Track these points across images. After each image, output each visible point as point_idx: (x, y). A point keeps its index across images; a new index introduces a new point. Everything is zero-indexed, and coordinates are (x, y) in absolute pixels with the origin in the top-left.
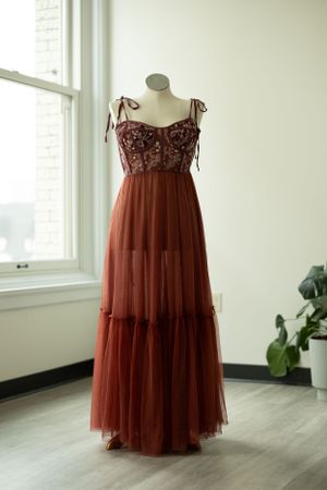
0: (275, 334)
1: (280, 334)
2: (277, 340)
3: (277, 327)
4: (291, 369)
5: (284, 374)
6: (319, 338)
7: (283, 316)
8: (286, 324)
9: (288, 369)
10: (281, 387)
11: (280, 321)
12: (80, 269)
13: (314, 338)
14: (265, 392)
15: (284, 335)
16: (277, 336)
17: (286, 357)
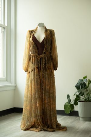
0: (67, 100)
1: (68, 101)
2: (67, 102)
3: (67, 98)
4: (72, 111)
5: (69, 113)
6: (81, 101)
7: (69, 95)
8: (71, 97)
9: (70, 111)
10: (68, 117)
11: (68, 96)
12: (7, 81)
13: (79, 101)
14: (64, 118)
15: (70, 101)
16: (67, 101)
17: (70, 107)
